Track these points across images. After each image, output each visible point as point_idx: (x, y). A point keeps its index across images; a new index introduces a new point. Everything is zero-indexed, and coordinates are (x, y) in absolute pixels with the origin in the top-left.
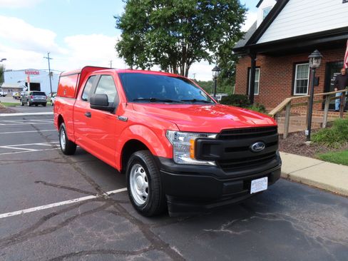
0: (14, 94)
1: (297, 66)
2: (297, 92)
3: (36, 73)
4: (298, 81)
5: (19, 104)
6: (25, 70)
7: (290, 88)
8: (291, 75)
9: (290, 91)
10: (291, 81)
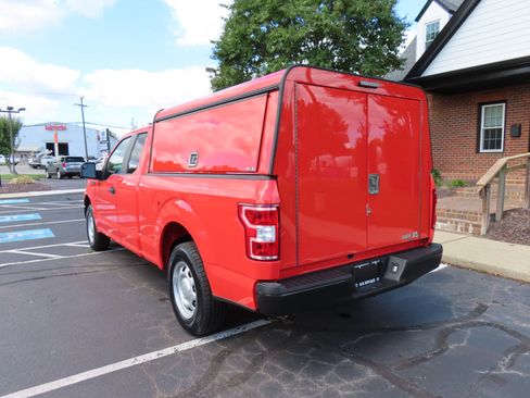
0: (31, 161)
1: (483, 107)
2: (485, 148)
3: (62, 128)
4: (486, 131)
5: (44, 177)
6: (45, 125)
7: (474, 141)
8: (475, 121)
9: (474, 146)
10: (474, 132)
